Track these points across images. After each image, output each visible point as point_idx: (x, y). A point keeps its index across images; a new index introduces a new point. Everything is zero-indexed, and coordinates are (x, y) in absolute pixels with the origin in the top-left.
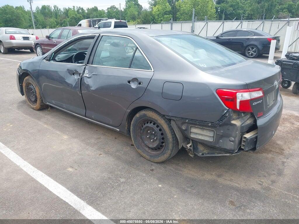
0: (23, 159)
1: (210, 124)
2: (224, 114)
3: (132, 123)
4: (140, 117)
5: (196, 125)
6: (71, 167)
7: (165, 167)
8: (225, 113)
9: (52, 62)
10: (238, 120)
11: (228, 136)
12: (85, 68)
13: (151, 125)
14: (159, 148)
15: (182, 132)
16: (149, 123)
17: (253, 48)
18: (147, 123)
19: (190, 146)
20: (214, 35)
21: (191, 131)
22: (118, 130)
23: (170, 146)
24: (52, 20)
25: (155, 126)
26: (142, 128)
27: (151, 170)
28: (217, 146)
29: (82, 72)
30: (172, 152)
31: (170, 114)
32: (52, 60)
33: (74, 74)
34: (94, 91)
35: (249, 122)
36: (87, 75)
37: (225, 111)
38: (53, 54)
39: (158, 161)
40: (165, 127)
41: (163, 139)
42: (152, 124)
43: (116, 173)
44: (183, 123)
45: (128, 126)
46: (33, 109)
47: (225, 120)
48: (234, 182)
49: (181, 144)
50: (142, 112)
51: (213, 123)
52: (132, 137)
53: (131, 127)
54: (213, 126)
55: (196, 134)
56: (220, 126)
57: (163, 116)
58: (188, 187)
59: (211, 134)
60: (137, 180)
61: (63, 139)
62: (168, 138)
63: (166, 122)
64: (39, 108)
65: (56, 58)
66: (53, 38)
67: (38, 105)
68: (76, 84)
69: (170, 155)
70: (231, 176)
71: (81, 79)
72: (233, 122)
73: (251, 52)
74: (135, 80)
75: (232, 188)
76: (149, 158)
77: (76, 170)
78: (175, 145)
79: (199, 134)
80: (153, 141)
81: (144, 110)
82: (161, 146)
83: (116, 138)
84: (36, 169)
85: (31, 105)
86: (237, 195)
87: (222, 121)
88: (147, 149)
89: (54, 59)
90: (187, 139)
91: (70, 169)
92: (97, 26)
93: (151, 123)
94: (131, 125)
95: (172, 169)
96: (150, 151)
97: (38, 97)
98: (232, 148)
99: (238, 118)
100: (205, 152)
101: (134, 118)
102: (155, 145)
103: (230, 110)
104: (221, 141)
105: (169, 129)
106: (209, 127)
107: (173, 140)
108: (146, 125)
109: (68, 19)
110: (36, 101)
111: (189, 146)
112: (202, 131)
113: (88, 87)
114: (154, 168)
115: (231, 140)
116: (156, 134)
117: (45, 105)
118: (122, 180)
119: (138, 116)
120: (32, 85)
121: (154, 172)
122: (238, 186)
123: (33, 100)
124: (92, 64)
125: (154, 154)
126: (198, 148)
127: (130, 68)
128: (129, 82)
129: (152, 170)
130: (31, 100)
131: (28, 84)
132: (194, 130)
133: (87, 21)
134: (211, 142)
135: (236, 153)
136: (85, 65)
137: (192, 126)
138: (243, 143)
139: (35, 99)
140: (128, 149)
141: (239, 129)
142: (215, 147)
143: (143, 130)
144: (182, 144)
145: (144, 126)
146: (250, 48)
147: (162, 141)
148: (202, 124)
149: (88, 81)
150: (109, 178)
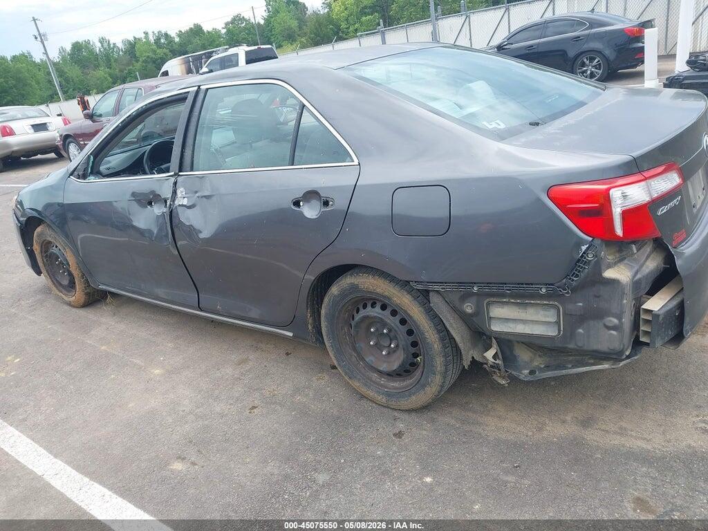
0: (51, 452)
1: (544, 290)
2: (582, 256)
3: (323, 312)
4: (343, 294)
5: (503, 296)
6: (180, 458)
7: (433, 421)
8: (584, 253)
9: (92, 179)
10: (622, 266)
11: (599, 315)
12: (175, 183)
13: (376, 312)
14: (407, 371)
15: (465, 318)
16: (369, 308)
17: (592, 59)
18: (365, 307)
19: (495, 357)
20: (491, 44)
21: (492, 315)
22: (291, 334)
23: (439, 362)
24: (102, 72)
25: (387, 312)
26: (353, 323)
27: (395, 435)
28: (571, 346)
29: (170, 196)
30: (445, 378)
31: (424, 278)
32: (92, 173)
33: (150, 203)
34: (207, 241)
35: (652, 264)
36: (185, 202)
37: (584, 248)
38: (92, 157)
39: (410, 406)
40: (416, 312)
41: (414, 344)
42: (378, 309)
43: (302, 458)
44: (465, 297)
45: (314, 320)
46: (69, 304)
47: (586, 271)
48: (631, 436)
49: (469, 354)
50: (347, 281)
51: (552, 285)
52: (329, 349)
53: (324, 324)
54: (554, 295)
55: (507, 320)
56: (574, 290)
57: (405, 285)
58: (507, 472)
59: (550, 316)
60: (362, 472)
61: (152, 376)
62: (428, 343)
63: (415, 298)
64: (82, 301)
65: (102, 168)
66: (100, 116)
67: (79, 295)
68: (160, 230)
69: (442, 386)
70: (620, 418)
71: (171, 212)
72: (609, 274)
73: (589, 69)
74: (311, 195)
75: (632, 455)
76: (384, 400)
77: (194, 464)
78: (451, 358)
79: (515, 321)
80: (389, 353)
81: (350, 272)
82: (414, 365)
83: (287, 354)
84: (86, 480)
85: (63, 296)
86: (652, 477)
87: (577, 276)
88: (375, 376)
89: (96, 172)
90: (482, 336)
91: (178, 466)
92: (205, 69)
93: (373, 305)
94: (323, 319)
95: (453, 422)
96: (383, 381)
97: (76, 273)
98: (616, 346)
99: (621, 260)
100: (536, 364)
101: (326, 300)
102: (395, 364)
103: (597, 242)
104: (581, 331)
105: (428, 317)
106: (542, 297)
107: (444, 347)
108: (363, 313)
109: (138, 65)
110: (72, 285)
111: (490, 354)
112: (521, 311)
113: (191, 232)
114: (401, 426)
115: (611, 325)
116: (392, 334)
117: (98, 290)
118: (322, 478)
119: (336, 293)
120: (56, 247)
121: (406, 439)
122: (645, 446)
123: (65, 282)
124: (192, 170)
125: (395, 388)
126: (515, 356)
127: (293, 165)
128: (297, 203)
129: (399, 435)
130: (61, 284)
131: (46, 245)
132: (497, 311)
133: (181, 62)
134: (551, 338)
135: (628, 357)
136: (175, 174)
137: (492, 299)
138: (643, 328)
139: (70, 281)
140: (322, 382)
141: (628, 290)
142: (566, 348)
143: (355, 326)
144: (471, 352)
145: (357, 317)
146: (585, 60)
147: (413, 350)
148: (522, 294)
149: (189, 218)
150: (287, 477)
